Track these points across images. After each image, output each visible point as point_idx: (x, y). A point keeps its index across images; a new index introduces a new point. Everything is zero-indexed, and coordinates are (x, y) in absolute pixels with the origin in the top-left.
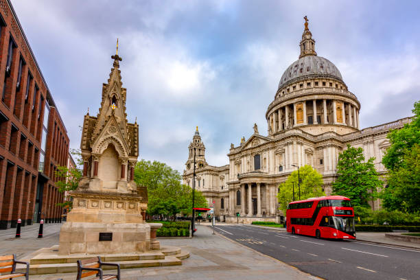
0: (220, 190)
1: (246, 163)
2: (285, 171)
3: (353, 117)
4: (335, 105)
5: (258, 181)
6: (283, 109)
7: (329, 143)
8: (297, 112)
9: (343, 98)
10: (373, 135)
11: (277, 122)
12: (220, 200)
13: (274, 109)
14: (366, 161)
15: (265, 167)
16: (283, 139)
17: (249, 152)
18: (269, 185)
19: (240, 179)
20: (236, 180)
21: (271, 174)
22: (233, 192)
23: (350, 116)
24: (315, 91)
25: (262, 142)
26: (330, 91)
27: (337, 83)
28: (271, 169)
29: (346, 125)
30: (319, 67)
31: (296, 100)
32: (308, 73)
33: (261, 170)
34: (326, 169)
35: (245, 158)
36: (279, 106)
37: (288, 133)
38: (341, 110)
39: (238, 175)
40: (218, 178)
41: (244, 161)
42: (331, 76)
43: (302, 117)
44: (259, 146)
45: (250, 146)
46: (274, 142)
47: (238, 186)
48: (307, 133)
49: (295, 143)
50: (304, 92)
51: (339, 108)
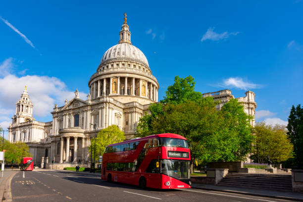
0: (45, 142)
2: (98, 128)
3: (153, 93)
4: (141, 82)
5: (76, 135)
6: (102, 81)
7: (133, 110)
8: (113, 84)
9: (147, 79)
11: (97, 90)
12: (44, 150)
13: (95, 80)
15: (83, 125)
16: (98, 104)
17: (71, 111)
18: (85, 139)
19: (60, 133)
20: (57, 134)
22: (54, 144)
23: (151, 92)
25: (82, 105)
26: (138, 72)
27: (144, 67)
29: (148, 98)
30: (132, 53)
31: (112, 75)
32: (124, 56)
33: (79, 127)
34: (130, 128)
35: (66, 116)
36: (99, 78)
37: (102, 100)
38: (145, 87)
39: (60, 130)
41: (66, 118)
42: (140, 61)
43: (116, 89)
44: (79, 108)
45: (71, 107)
46: (91, 106)
47: (58, 139)
48: (117, 101)
49: (107, 107)
50: (119, 70)
51: (144, 85)
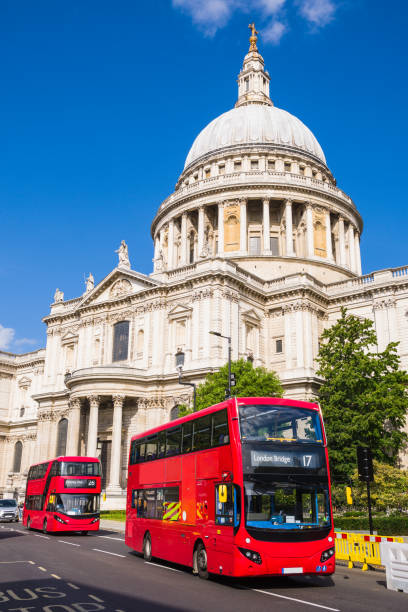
0: (15, 418)
1: (90, 341)
2: (189, 366)
3: (347, 247)
4: (309, 215)
5: (119, 391)
6: (193, 215)
7: (297, 299)
8: (226, 222)
9: (328, 203)
10: (395, 288)
11: (178, 244)
12: (13, 446)
13: (172, 215)
14: (382, 349)
15: (140, 354)
16: (189, 284)
17: (102, 313)
18: (147, 402)
19: (71, 386)
20: (61, 387)
21: (154, 372)
22: (47, 422)
23: (343, 245)
24: (266, 179)
25: (137, 288)
26: (299, 182)
27: (315, 169)
28: (155, 361)
29: (333, 263)
31: (224, 196)
33: (128, 362)
34: (289, 365)
35: (89, 328)
36: (183, 208)
37: (202, 269)
38: (325, 228)
39: (68, 374)
40: (14, 383)
41: (87, 335)
42: (302, 152)
43: (237, 236)
44: (128, 300)
45: (105, 297)
46: (167, 290)
47: (62, 405)
48: (247, 274)
49: (217, 293)
50: (243, 180)
51: (318, 223)
